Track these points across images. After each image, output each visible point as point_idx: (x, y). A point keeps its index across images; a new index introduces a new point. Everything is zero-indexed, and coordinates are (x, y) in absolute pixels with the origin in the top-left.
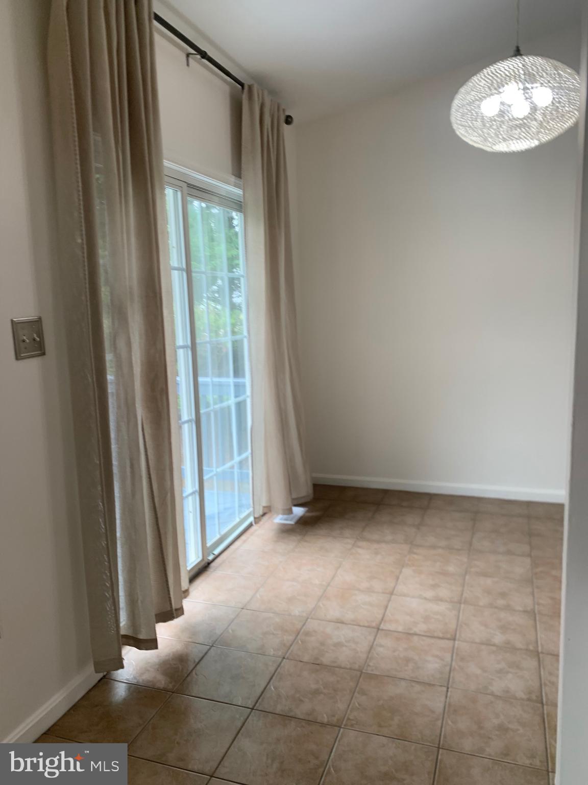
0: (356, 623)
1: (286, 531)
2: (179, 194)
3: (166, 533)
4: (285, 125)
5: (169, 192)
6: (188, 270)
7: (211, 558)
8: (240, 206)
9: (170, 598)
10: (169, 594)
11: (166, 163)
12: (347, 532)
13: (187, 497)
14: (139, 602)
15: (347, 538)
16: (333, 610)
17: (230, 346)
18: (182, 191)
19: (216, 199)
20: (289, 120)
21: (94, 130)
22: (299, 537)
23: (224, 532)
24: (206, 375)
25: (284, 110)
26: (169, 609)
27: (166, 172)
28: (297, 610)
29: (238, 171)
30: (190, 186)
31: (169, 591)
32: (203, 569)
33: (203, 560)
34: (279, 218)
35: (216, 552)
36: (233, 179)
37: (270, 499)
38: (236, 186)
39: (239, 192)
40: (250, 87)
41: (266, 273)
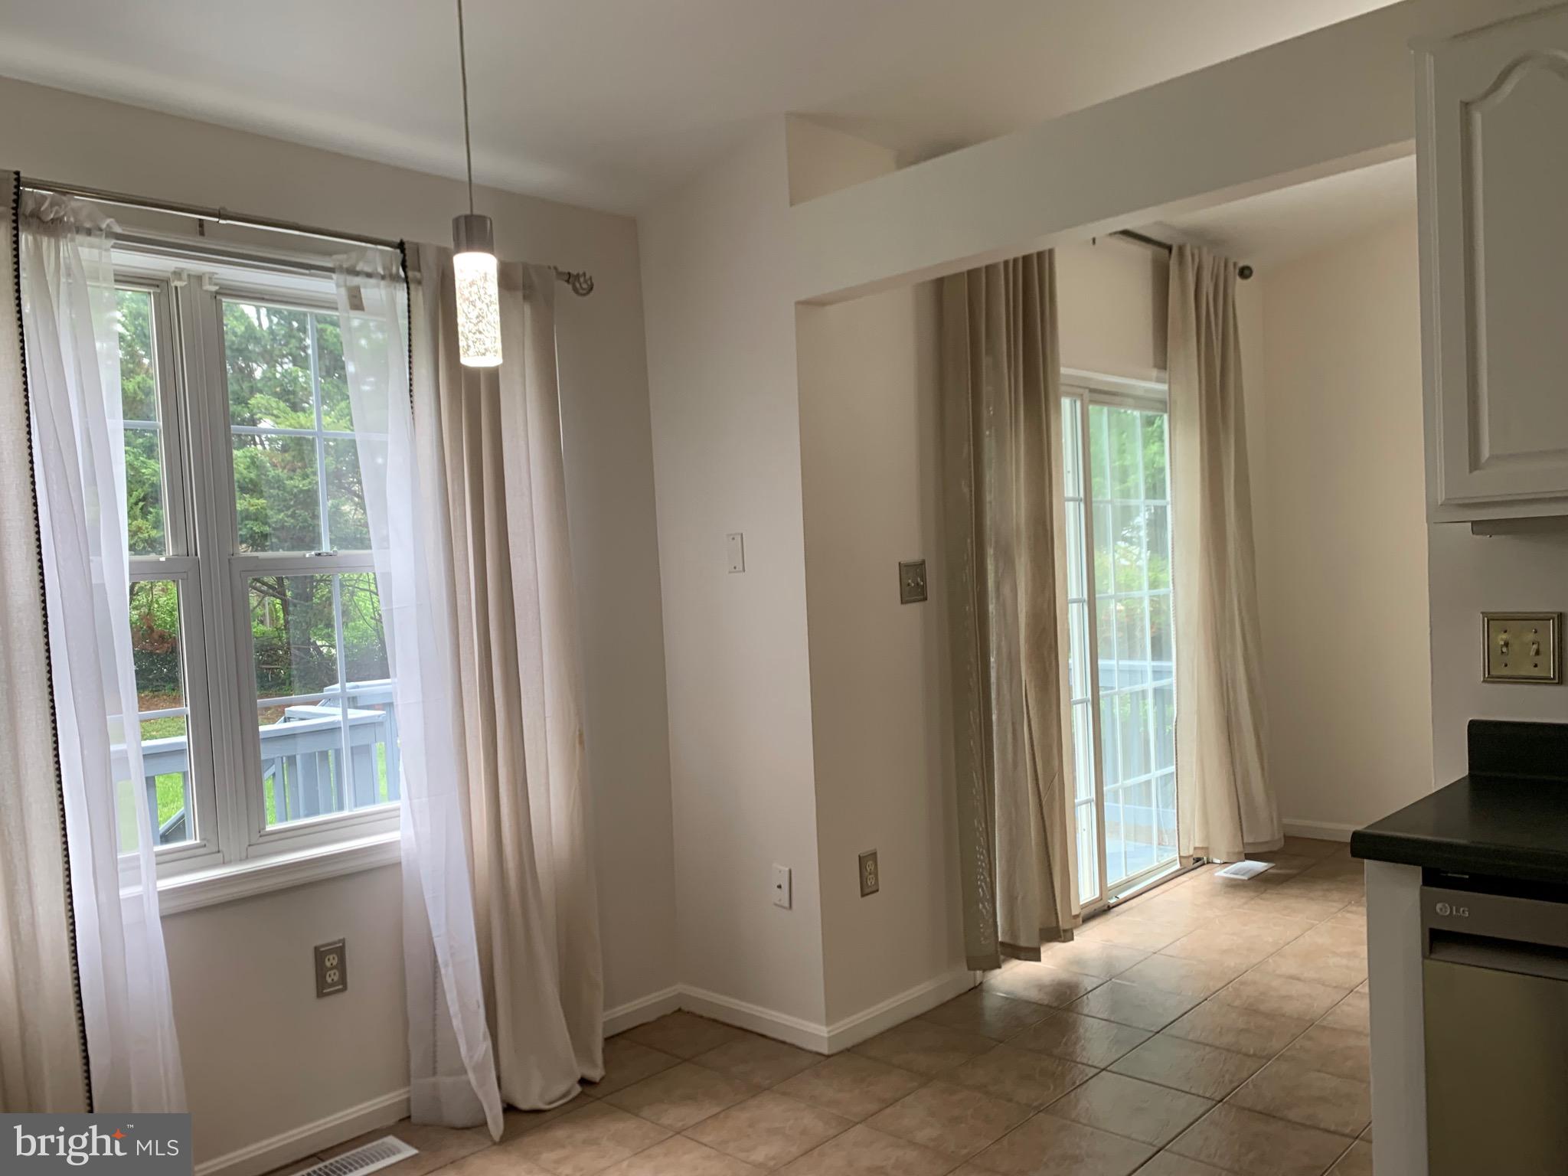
0: (1322, 983)
1: (1234, 886)
2: (1078, 404)
3: (1052, 825)
4: (1239, 280)
5: (1066, 403)
6: (1088, 500)
7: (1113, 901)
8: (1163, 405)
9: (1056, 909)
10: (1055, 905)
11: (1063, 370)
12: (1336, 895)
13: (1081, 804)
14: (1020, 898)
15: (1334, 901)
16: (1289, 967)
17: (1146, 604)
18: (1082, 401)
19: (1131, 401)
20: (1245, 272)
21: (987, 354)
22: (1252, 894)
23: (1132, 874)
24: (1110, 657)
25: (1235, 264)
26: (1054, 925)
27: (1062, 380)
28: (1232, 962)
29: (1162, 361)
30: (1092, 391)
31: (1055, 901)
32: (1100, 911)
33: (1101, 899)
34: (1225, 416)
35: (1122, 896)
36: (1154, 373)
37: (1207, 837)
38: (1159, 380)
39: (1165, 387)
40: (1181, 249)
41: (1203, 497)
